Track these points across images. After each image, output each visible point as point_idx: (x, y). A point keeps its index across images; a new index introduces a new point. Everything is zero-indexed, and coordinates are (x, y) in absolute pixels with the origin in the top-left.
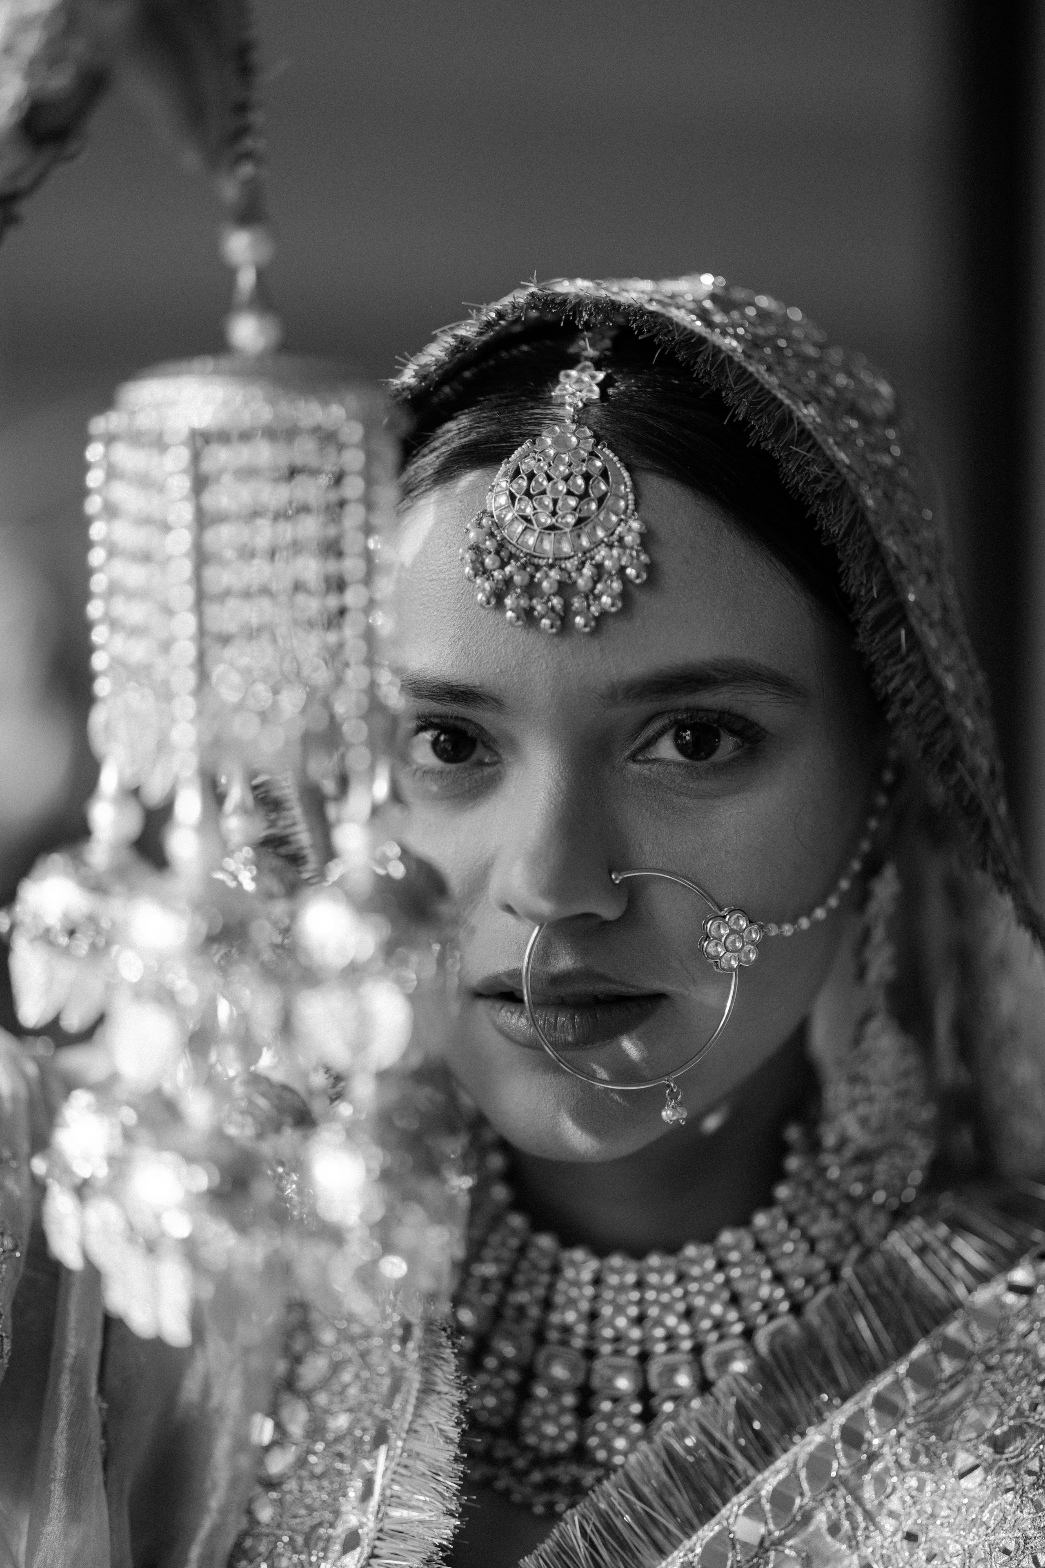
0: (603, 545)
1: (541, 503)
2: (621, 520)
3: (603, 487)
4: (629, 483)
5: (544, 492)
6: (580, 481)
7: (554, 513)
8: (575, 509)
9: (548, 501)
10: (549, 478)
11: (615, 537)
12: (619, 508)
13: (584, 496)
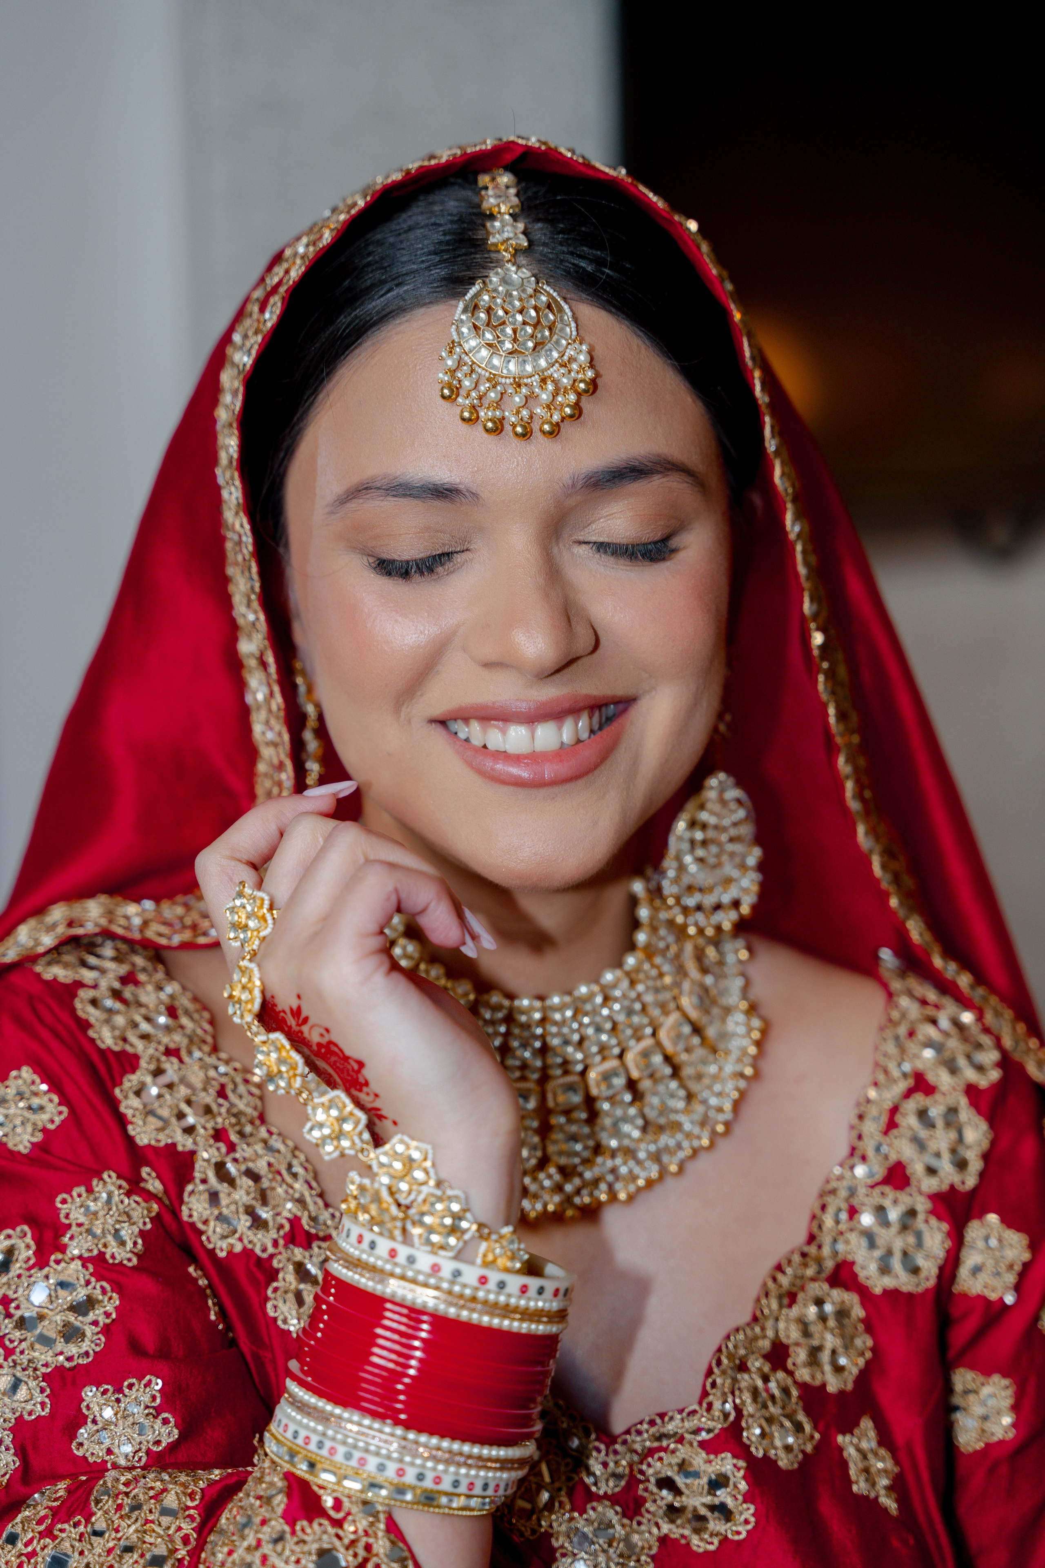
0: (557, 365)
1: (503, 331)
2: (569, 344)
3: (551, 317)
4: (570, 314)
5: (504, 323)
6: (533, 313)
7: (515, 340)
8: (532, 336)
9: (509, 331)
10: (506, 313)
11: (566, 358)
12: (566, 335)
13: (537, 325)
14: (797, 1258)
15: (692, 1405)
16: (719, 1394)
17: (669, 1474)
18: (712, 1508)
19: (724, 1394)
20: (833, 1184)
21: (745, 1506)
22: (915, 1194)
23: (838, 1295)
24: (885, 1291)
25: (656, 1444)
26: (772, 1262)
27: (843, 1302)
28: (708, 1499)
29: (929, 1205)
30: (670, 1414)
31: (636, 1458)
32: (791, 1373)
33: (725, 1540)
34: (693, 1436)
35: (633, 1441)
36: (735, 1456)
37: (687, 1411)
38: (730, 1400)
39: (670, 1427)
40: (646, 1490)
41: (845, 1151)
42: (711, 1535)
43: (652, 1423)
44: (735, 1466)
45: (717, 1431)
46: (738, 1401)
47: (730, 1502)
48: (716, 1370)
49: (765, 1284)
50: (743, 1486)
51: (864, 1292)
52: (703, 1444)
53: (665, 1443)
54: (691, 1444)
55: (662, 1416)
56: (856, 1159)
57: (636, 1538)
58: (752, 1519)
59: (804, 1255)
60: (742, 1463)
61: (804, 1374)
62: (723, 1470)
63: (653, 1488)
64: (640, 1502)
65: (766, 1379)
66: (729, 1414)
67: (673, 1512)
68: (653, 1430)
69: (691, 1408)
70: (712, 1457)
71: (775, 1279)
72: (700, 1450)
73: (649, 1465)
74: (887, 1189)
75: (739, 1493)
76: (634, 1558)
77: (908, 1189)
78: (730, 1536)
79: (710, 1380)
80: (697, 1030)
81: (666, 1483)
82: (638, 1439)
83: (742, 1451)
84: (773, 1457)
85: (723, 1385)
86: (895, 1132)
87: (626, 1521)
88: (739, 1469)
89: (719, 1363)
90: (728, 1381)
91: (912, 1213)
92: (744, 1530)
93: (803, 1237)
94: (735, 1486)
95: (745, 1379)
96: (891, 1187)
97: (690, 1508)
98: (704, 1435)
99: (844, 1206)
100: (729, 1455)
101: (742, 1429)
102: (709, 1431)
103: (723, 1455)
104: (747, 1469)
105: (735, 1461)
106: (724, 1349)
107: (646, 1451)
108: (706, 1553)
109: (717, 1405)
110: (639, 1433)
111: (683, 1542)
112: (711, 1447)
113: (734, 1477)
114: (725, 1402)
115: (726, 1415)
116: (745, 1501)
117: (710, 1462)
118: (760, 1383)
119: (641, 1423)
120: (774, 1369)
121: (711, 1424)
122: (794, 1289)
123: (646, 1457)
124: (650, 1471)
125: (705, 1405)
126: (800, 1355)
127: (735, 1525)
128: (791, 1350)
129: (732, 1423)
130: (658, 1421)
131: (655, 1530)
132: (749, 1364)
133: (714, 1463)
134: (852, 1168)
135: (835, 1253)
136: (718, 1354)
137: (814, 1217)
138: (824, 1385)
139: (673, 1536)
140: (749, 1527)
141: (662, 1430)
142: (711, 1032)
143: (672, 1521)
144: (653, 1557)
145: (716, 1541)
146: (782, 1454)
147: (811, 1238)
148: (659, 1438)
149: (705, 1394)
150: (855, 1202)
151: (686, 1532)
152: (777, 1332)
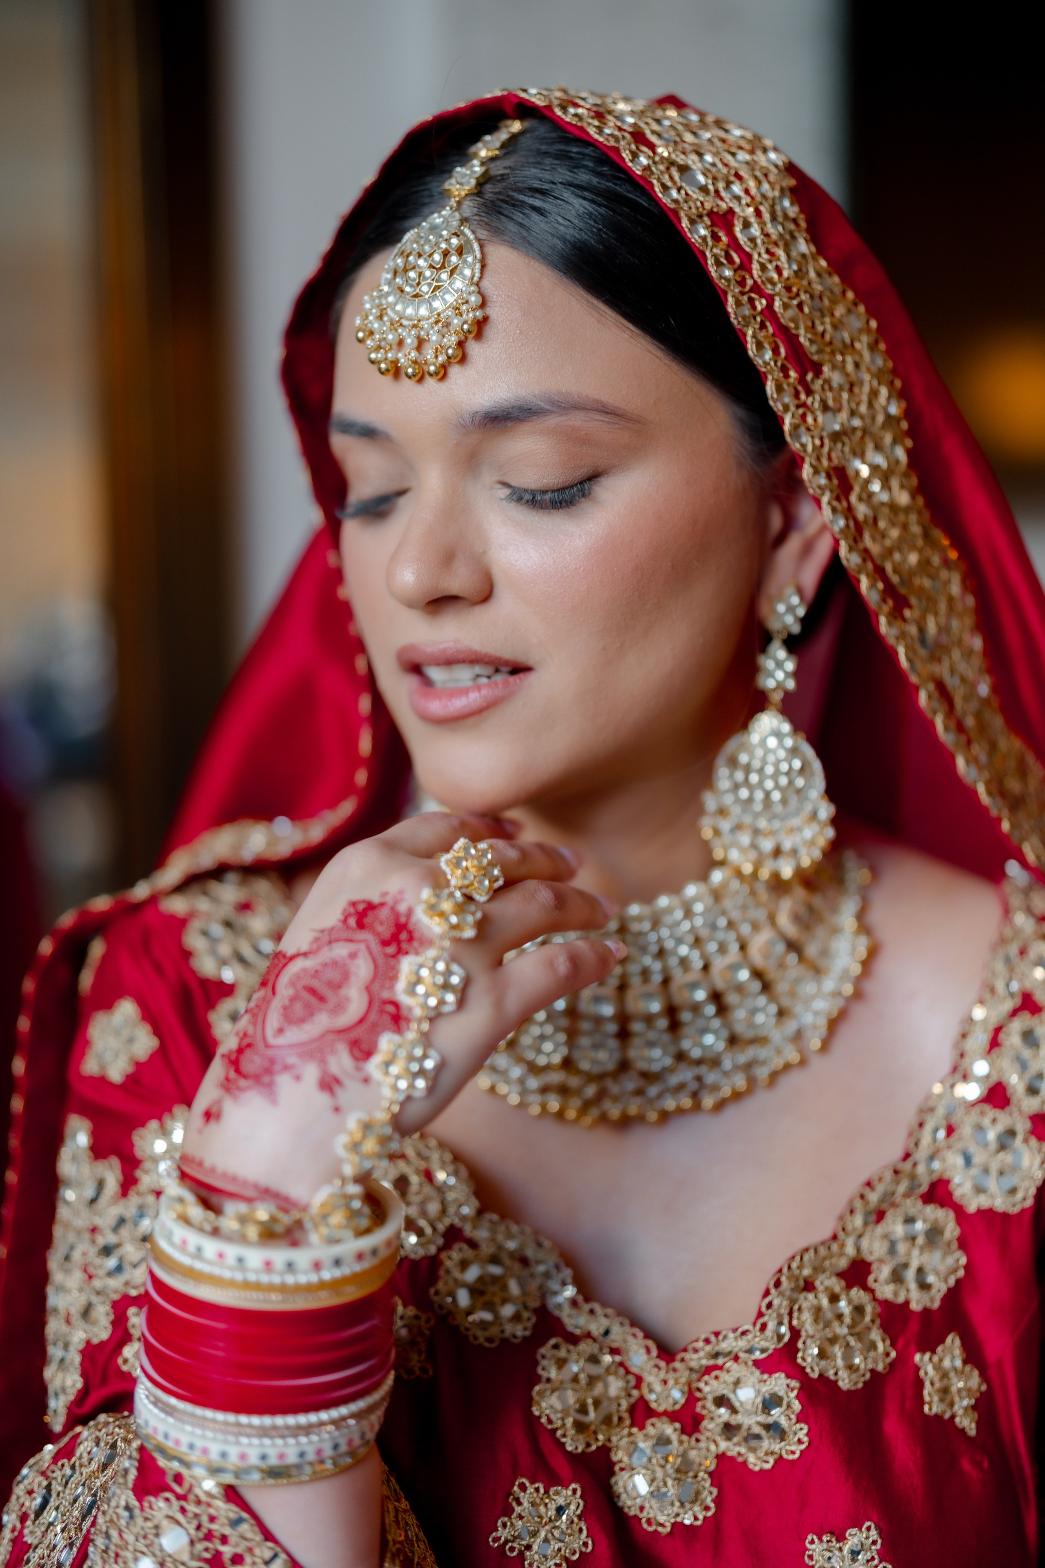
14: (888, 1175)
15: (747, 1324)
16: (774, 1315)
17: (725, 1392)
18: (767, 1427)
19: (780, 1316)
20: (931, 1103)
21: (798, 1426)
22: (1016, 1114)
23: (934, 1212)
24: (980, 1212)
25: (711, 1362)
26: (864, 1178)
27: (936, 1220)
28: (762, 1418)
29: (1028, 1125)
30: (724, 1333)
31: (695, 1376)
32: (872, 1291)
33: (780, 1460)
34: (747, 1355)
35: (691, 1359)
36: (788, 1376)
37: (740, 1330)
38: (786, 1320)
39: (724, 1346)
40: (704, 1407)
41: (946, 1067)
42: (766, 1454)
43: (707, 1341)
44: (788, 1386)
45: (770, 1352)
46: (795, 1322)
47: (783, 1422)
48: (773, 1291)
49: (851, 1202)
50: (797, 1406)
51: (959, 1210)
52: (757, 1363)
53: (720, 1361)
54: (746, 1364)
55: (717, 1334)
56: (958, 1075)
57: (693, 1454)
58: (806, 1439)
59: (896, 1172)
60: (795, 1384)
61: (886, 1291)
62: (776, 1389)
63: (710, 1405)
64: (699, 1419)
65: (834, 1299)
66: (783, 1336)
67: (729, 1429)
68: (708, 1348)
69: (745, 1327)
70: (766, 1376)
71: (862, 1197)
72: (754, 1369)
73: (706, 1383)
74: (987, 1108)
75: (793, 1412)
76: (691, 1474)
77: (1007, 1109)
78: (785, 1456)
79: (767, 1300)
80: (793, 946)
81: (721, 1401)
82: (695, 1356)
83: (796, 1372)
84: (832, 1377)
85: (780, 1306)
86: (996, 1049)
87: (685, 1438)
88: (792, 1390)
89: (778, 1284)
90: (785, 1303)
91: (1011, 1133)
92: (798, 1449)
93: (899, 1153)
94: (789, 1406)
95: (808, 1300)
96: (991, 1106)
97: (745, 1427)
98: (758, 1355)
99: (944, 1123)
100: (783, 1375)
101: (798, 1350)
102: (763, 1351)
103: (777, 1375)
104: (801, 1389)
105: (789, 1381)
106: (785, 1270)
107: (703, 1369)
108: (762, 1471)
109: (771, 1326)
110: (696, 1351)
111: (740, 1459)
112: (766, 1366)
113: (788, 1397)
114: (780, 1323)
115: (780, 1337)
116: (798, 1421)
117: (765, 1381)
118: (825, 1302)
119: (697, 1341)
120: (849, 1287)
121: (764, 1344)
122: (884, 1206)
123: (703, 1375)
124: (706, 1389)
125: (758, 1326)
126: (882, 1273)
127: (789, 1444)
128: (874, 1267)
129: (786, 1344)
130: (713, 1338)
131: (713, 1447)
132: (817, 1283)
133: (768, 1383)
134: (952, 1086)
135: (931, 1172)
136: (779, 1275)
137: (910, 1134)
138: (907, 1303)
139: (730, 1454)
140: (803, 1447)
141: (717, 1349)
142: (812, 950)
143: (729, 1439)
144: (711, 1474)
145: (772, 1461)
146: (843, 1374)
147: (907, 1156)
148: (716, 1355)
149: (760, 1314)
150: (954, 1121)
151: (743, 1450)
152: (858, 1250)
